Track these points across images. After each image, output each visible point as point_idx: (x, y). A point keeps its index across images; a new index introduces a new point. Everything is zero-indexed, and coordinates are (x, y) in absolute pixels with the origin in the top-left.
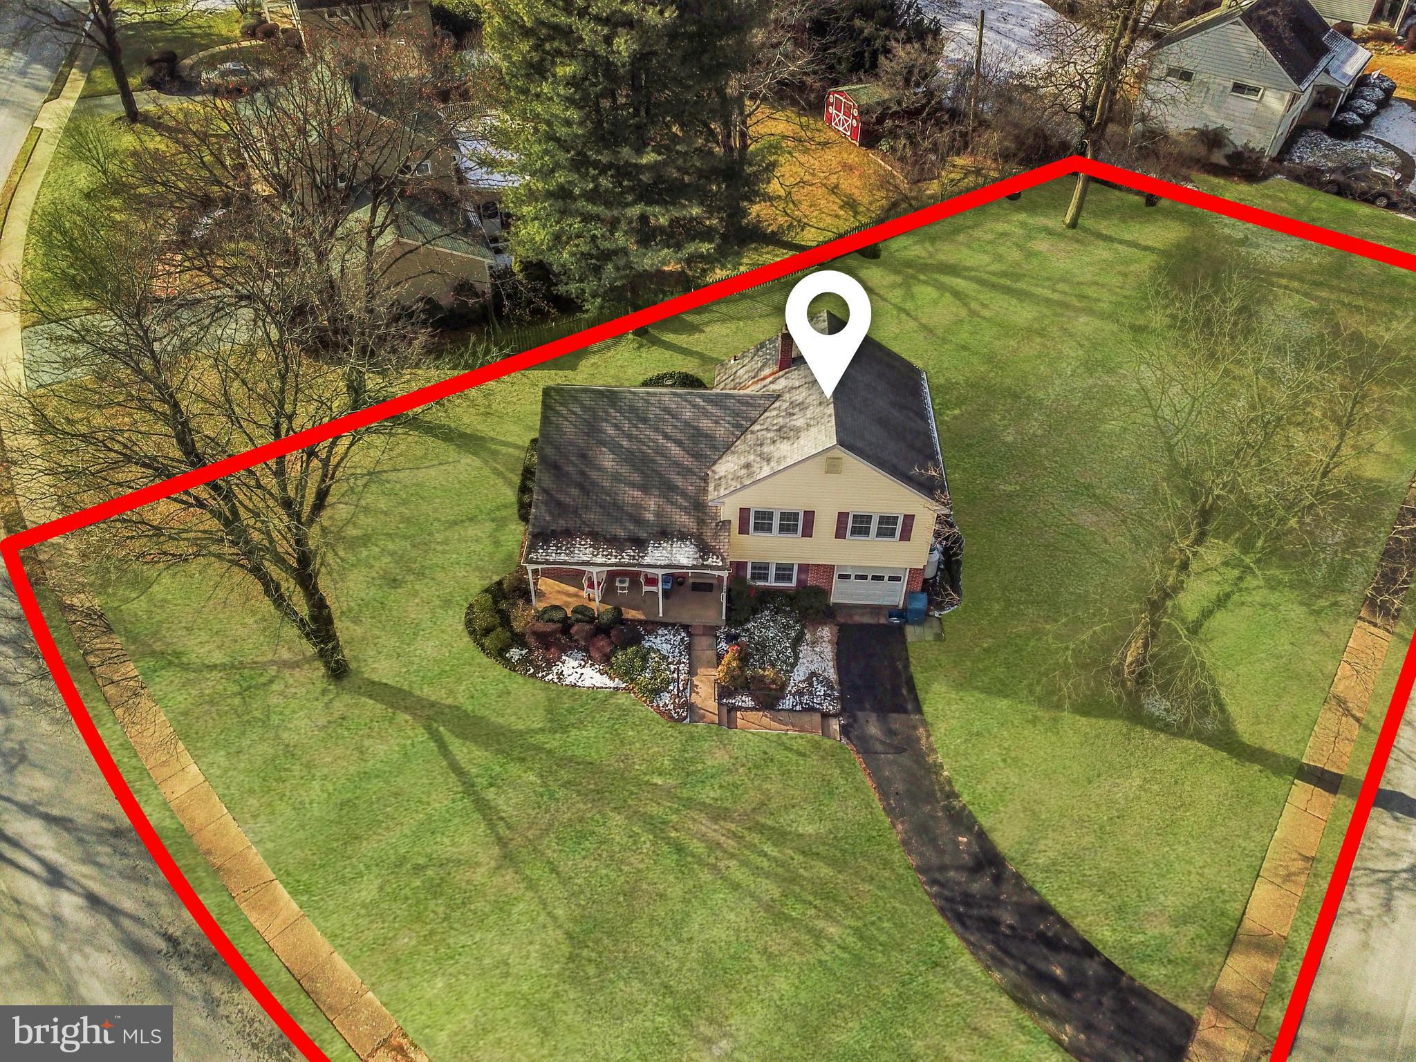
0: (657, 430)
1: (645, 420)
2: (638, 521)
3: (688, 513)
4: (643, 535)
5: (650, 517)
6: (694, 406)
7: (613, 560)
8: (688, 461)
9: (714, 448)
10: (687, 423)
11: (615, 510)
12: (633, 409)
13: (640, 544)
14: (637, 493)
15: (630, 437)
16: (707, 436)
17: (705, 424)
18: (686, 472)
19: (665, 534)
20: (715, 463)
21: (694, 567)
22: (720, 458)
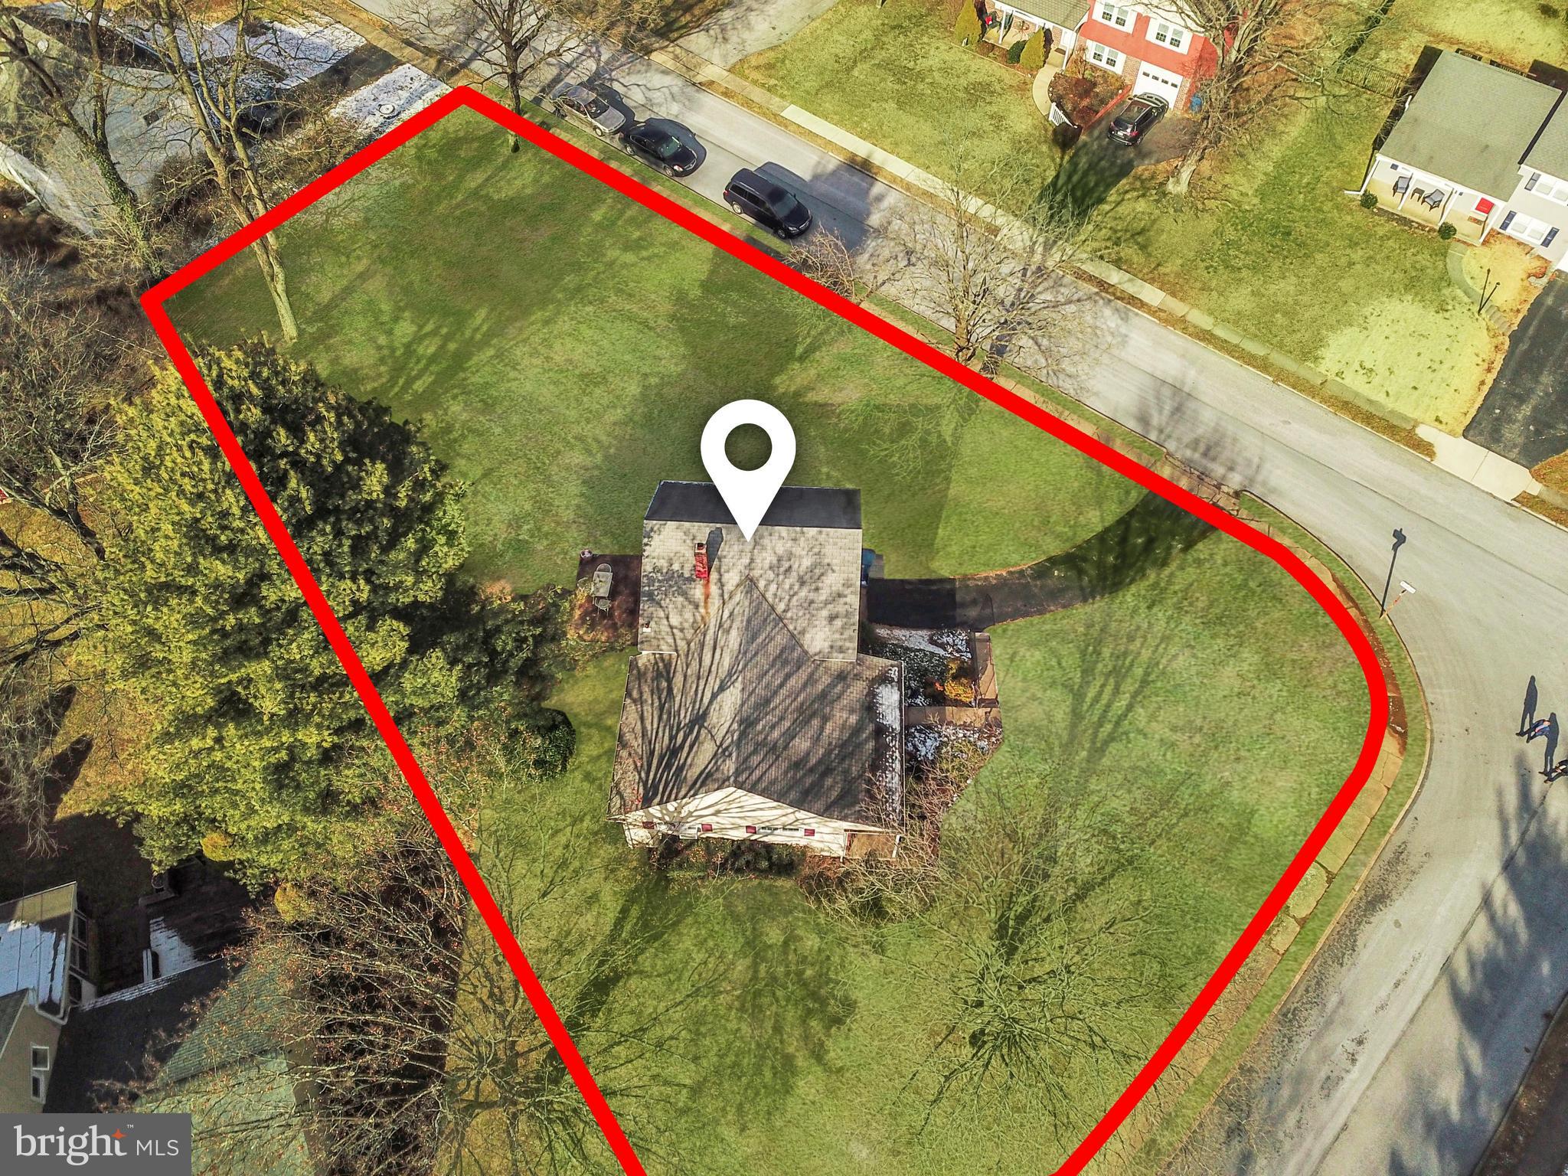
0: (776, 693)
1: (768, 701)
2: (857, 730)
3: (848, 687)
4: (871, 727)
5: (853, 719)
6: (756, 654)
7: (897, 754)
8: (803, 675)
9: (793, 649)
10: (772, 666)
11: (847, 747)
12: (757, 706)
13: (880, 731)
14: (829, 726)
15: (782, 719)
16: (782, 651)
17: (773, 649)
18: (811, 680)
19: (870, 707)
20: (806, 653)
21: (900, 689)
22: (801, 646)
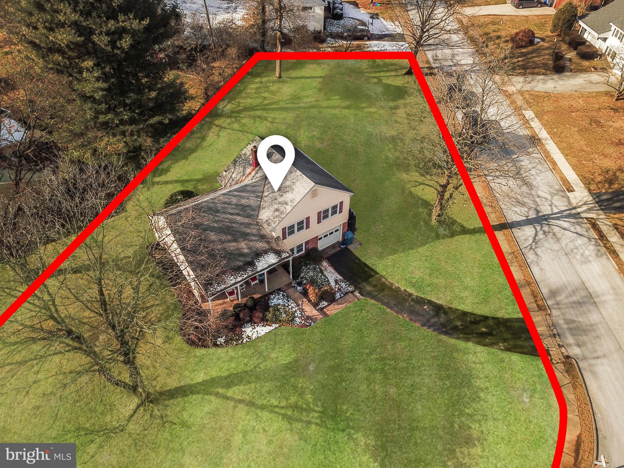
0: (225, 213)
1: (218, 211)
2: (243, 255)
3: (260, 242)
4: (249, 259)
5: (246, 251)
6: (235, 196)
7: (245, 276)
8: (246, 220)
9: (254, 210)
10: (236, 205)
11: (230, 256)
12: (210, 209)
13: (251, 264)
14: (234, 244)
15: (216, 222)
16: (247, 206)
17: (244, 202)
18: (248, 225)
19: (258, 254)
20: (258, 216)
21: (279, 261)
22: (258, 213)
